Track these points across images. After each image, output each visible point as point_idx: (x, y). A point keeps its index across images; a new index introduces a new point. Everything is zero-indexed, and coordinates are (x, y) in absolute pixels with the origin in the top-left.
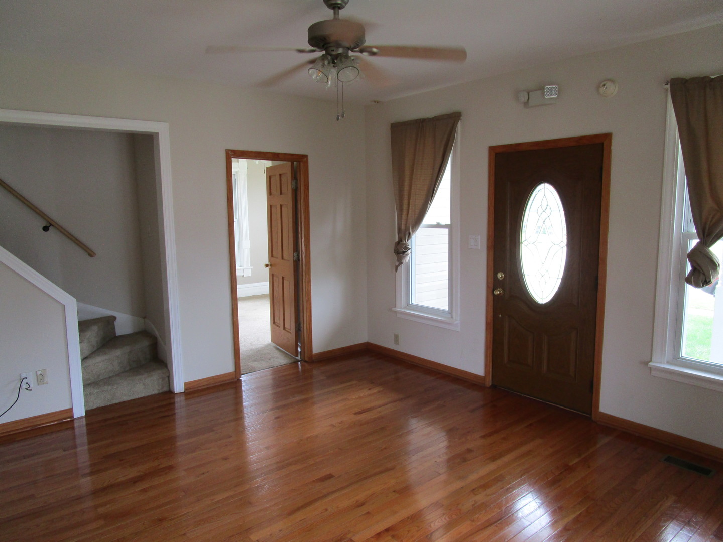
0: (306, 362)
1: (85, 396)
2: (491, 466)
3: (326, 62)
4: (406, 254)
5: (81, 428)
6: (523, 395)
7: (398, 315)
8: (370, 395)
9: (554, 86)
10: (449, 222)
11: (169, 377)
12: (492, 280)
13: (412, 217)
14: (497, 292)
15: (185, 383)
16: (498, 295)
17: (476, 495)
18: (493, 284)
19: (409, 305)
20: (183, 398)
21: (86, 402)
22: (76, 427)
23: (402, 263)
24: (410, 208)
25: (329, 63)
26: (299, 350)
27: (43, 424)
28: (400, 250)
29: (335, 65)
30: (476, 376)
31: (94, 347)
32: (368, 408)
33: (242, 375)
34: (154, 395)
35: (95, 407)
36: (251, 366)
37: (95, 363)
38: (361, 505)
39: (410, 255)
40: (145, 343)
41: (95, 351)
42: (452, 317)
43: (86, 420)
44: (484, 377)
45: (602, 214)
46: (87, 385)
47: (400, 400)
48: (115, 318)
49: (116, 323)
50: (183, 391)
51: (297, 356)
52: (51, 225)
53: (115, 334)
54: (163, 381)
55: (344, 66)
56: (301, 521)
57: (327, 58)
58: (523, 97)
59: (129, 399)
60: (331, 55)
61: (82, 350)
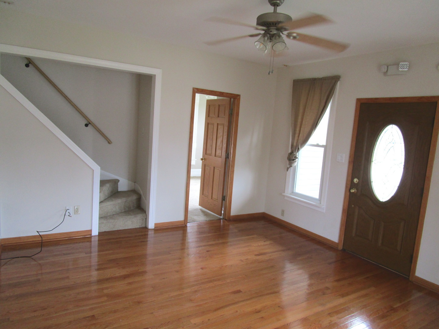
0: (226, 220)
1: (99, 224)
2: (341, 300)
3: (266, 38)
4: (295, 161)
5: (95, 242)
6: (363, 258)
7: (286, 198)
8: (265, 245)
9: (406, 63)
10: (324, 144)
11: (146, 219)
12: (350, 183)
13: (301, 139)
14: (352, 191)
15: (155, 223)
16: (353, 193)
17: (331, 317)
18: (350, 185)
19: (293, 193)
20: (153, 232)
21: (99, 227)
22: (92, 241)
23: (291, 166)
24: (301, 132)
25: (268, 39)
26: (223, 212)
27: (75, 237)
28: (291, 158)
29: (271, 41)
30: (333, 242)
31: (106, 196)
32: (264, 253)
33: (188, 223)
34: (137, 228)
35: (103, 231)
36: (193, 218)
37: (106, 206)
38: (258, 312)
39: (297, 162)
40: (134, 197)
41: (107, 198)
42: (321, 203)
43: (99, 238)
44: (338, 243)
45: (431, 148)
46: (101, 218)
47: (283, 251)
48: (119, 181)
49: (119, 184)
50: (153, 228)
51: (221, 216)
52: (90, 123)
53: (118, 190)
54: (142, 221)
55: (277, 41)
56: (221, 316)
57: (267, 36)
58: (384, 69)
59: (123, 229)
60: (269, 34)
61: (100, 197)
